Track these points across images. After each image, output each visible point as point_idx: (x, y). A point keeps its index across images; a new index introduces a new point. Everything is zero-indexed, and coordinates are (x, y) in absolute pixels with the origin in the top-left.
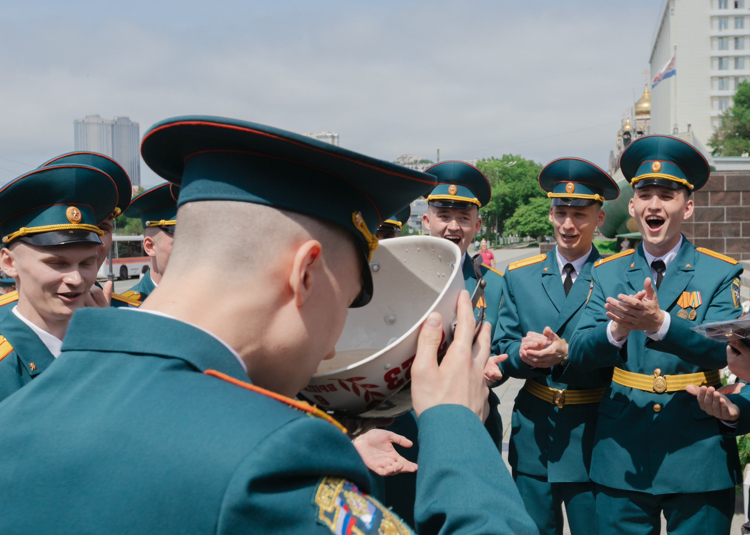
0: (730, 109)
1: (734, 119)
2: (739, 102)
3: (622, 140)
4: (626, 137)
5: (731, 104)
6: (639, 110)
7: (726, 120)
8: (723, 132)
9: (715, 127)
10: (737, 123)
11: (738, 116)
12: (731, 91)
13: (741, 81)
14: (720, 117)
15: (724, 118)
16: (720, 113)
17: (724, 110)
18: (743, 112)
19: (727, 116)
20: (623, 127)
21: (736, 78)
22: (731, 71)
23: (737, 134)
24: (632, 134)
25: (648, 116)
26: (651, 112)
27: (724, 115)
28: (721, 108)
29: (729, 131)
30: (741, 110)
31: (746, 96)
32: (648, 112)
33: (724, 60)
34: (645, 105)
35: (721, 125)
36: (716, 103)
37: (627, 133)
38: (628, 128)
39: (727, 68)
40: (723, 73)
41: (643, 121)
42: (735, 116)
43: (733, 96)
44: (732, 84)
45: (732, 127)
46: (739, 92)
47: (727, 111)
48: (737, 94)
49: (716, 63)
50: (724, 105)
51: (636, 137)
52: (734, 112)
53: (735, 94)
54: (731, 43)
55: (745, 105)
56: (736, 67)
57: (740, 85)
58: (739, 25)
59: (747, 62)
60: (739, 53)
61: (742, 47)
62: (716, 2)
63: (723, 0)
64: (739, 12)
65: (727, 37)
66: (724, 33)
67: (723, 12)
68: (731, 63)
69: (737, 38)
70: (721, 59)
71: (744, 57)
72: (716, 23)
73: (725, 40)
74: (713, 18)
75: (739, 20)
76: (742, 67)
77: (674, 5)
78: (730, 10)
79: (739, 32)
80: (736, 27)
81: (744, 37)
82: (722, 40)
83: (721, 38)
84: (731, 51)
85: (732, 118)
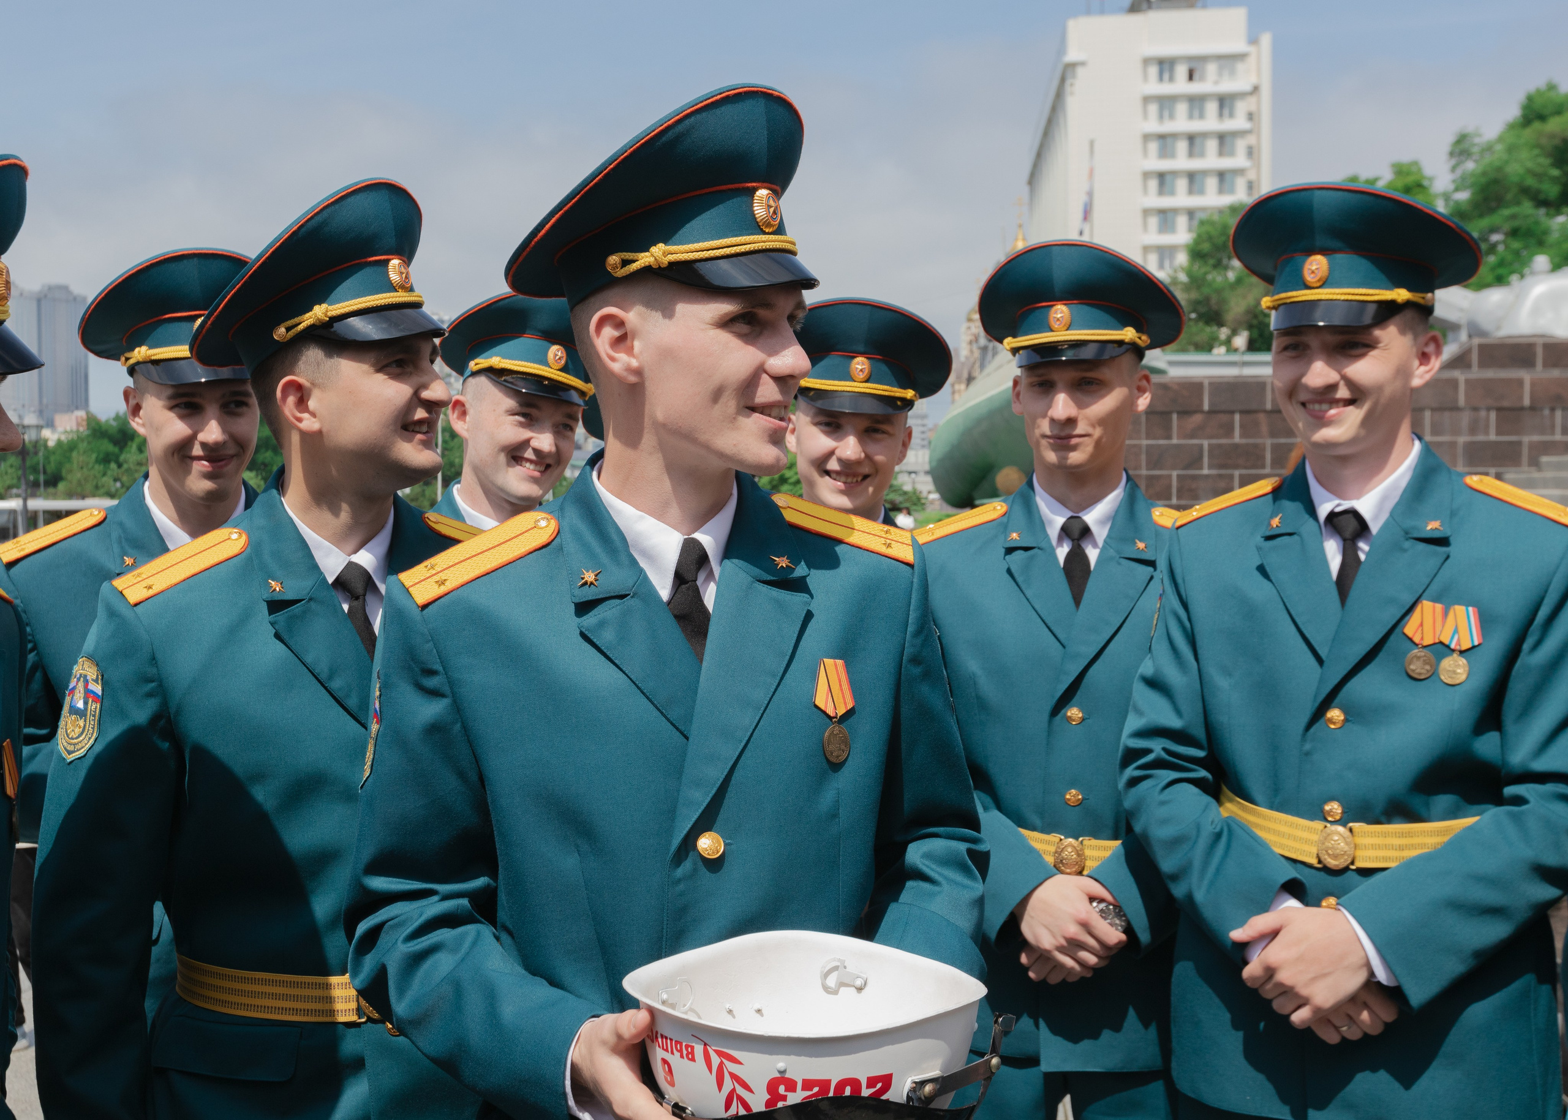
0: (1182, 268)
1: (1187, 288)
2: (1198, 255)
5: (1183, 259)
11: (1196, 282)
12: (1182, 235)
13: (1200, 217)
17: (1169, 270)
18: (1207, 273)
19: (1175, 282)
21: (1191, 213)
22: (1182, 199)
28: (1162, 266)
30: (1201, 269)
31: (1212, 245)
33: (1168, 178)
39: (1174, 194)
40: (1166, 202)
42: (1191, 282)
43: (1186, 247)
44: (1183, 223)
46: (1199, 236)
47: (1175, 271)
48: (1194, 241)
49: (1153, 184)
50: (1167, 262)
52: (1190, 275)
53: (1190, 242)
54: (1182, 146)
55: (1211, 261)
56: (1191, 192)
57: (1200, 224)
58: (1196, 113)
59: (1212, 183)
60: (1196, 164)
61: (1202, 155)
62: (1153, 70)
63: (1165, 65)
64: (1196, 88)
65: (1174, 136)
66: (1168, 127)
67: (1166, 89)
68: (1182, 184)
69: (1191, 138)
70: (1162, 176)
71: (1205, 173)
72: (1153, 108)
73: (1169, 141)
74: (1147, 100)
75: (1196, 102)
76: (1202, 192)
77: (1074, 76)
78: (1180, 85)
79: (1196, 126)
80: (1191, 117)
81: (1205, 135)
82: (1165, 141)
83: (1162, 137)
84: (1181, 161)
85: (1184, 284)
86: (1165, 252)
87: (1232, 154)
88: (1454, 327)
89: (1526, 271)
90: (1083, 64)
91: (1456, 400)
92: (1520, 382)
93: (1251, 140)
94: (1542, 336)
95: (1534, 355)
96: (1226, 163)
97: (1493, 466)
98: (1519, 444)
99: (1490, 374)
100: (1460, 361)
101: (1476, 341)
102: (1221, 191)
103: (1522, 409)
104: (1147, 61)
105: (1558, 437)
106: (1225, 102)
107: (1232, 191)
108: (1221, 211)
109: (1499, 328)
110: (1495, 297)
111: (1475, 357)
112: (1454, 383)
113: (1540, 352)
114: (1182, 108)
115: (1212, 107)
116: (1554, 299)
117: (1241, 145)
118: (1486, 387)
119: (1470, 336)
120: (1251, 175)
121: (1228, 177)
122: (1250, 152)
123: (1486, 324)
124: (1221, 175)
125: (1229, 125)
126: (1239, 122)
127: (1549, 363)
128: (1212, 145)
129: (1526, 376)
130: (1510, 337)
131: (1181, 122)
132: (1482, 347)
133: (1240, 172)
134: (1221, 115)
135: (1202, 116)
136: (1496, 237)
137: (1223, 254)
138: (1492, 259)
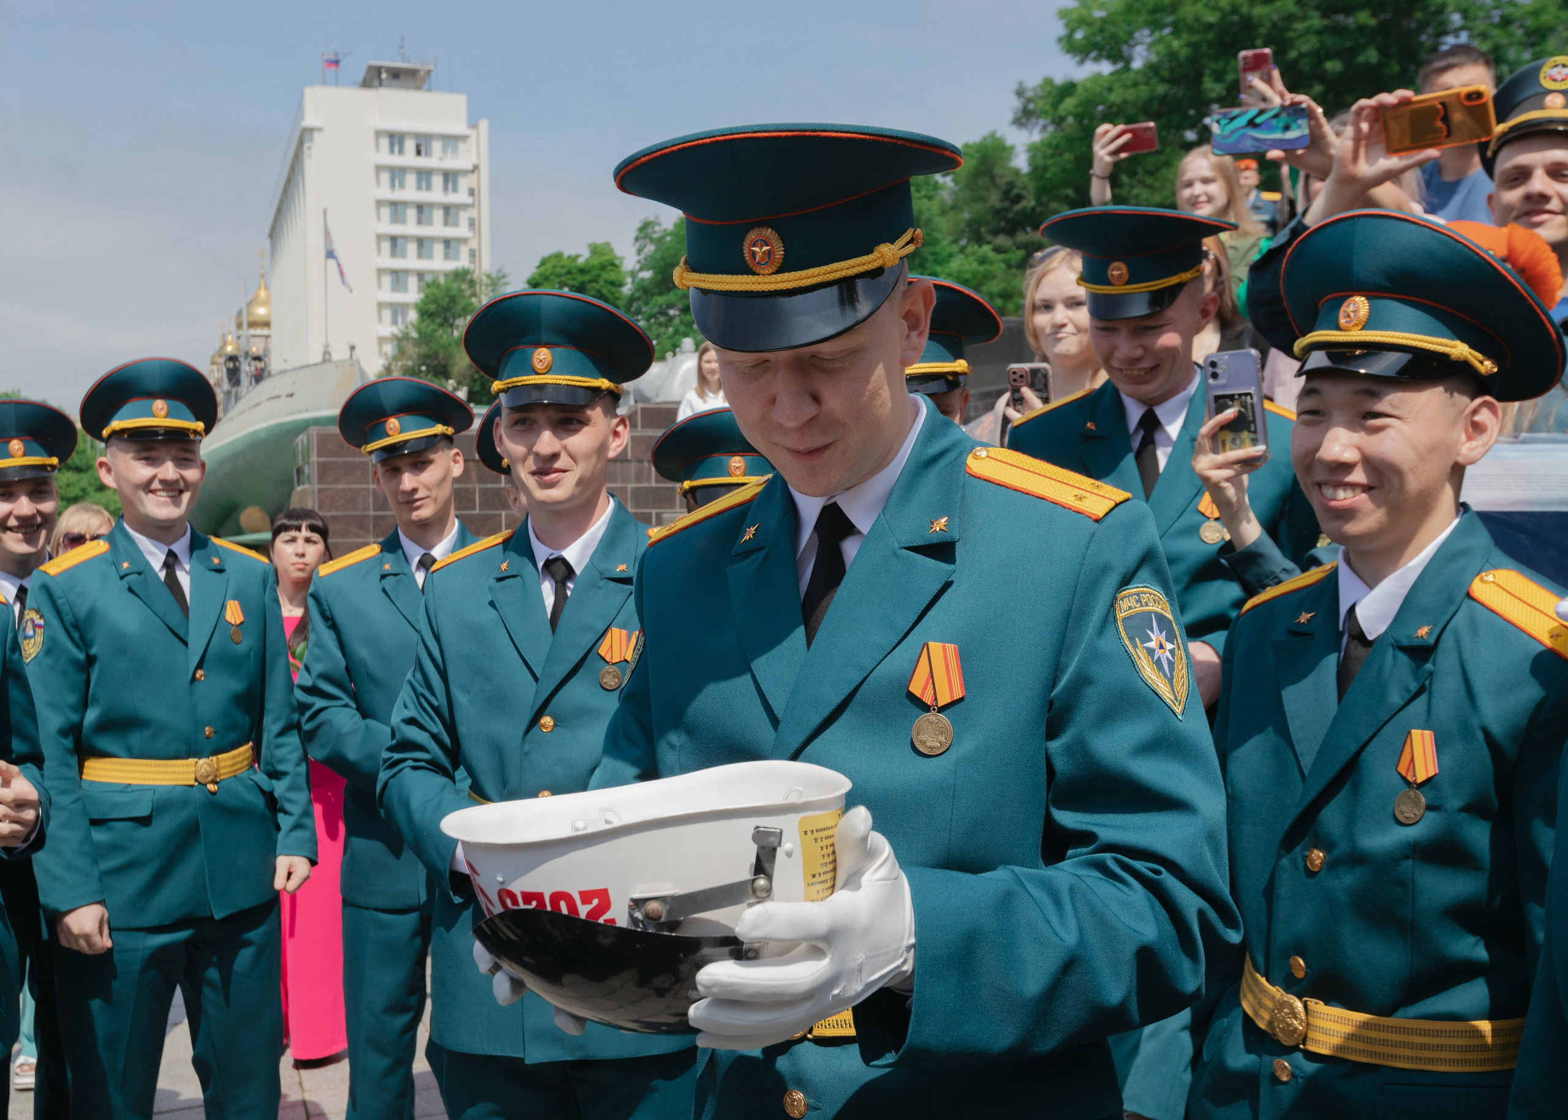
0: (413, 325)
1: (417, 343)
2: (425, 313)
3: (224, 370)
4: (231, 365)
5: (413, 316)
6: (252, 318)
7: (404, 343)
8: (399, 364)
9: (386, 354)
10: (424, 350)
11: (425, 338)
12: (412, 294)
13: (429, 278)
14: (395, 338)
15: (400, 341)
16: (395, 330)
17: (401, 326)
18: (434, 331)
19: (406, 337)
20: (223, 348)
21: (420, 275)
22: (411, 261)
23: (423, 368)
24: (242, 359)
25: (265, 331)
26: (273, 324)
27: (400, 335)
28: (395, 322)
29: (410, 363)
30: (429, 326)
31: (438, 305)
32: (267, 324)
33: (399, 241)
34: (261, 311)
35: (396, 352)
36: (387, 314)
37: (233, 358)
38: (229, 349)
39: (404, 255)
40: (398, 263)
41: (263, 340)
42: (420, 337)
43: (416, 305)
44: (413, 282)
45: (415, 356)
46: (427, 296)
47: (407, 328)
48: (422, 301)
49: (386, 246)
50: (400, 319)
51: (249, 365)
52: (419, 331)
53: (419, 301)
54: (412, 213)
55: (438, 320)
56: (420, 256)
57: (428, 285)
58: (424, 184)
59: (439, 248)
60: (424, 231)
61: (430, 223)
62: (385, 142)
63: (396, 139)
64: (423, 162)
65: (405, 204)
66: (399, 195)
67: (396, 160)
68: (412, 248)
69: (420, 207)
70: (394, 239)
71: (433, 239)
72: (385, 177)
73: (399, 207)
74: (379, 168)
75: (424, 176)
76: (430, 256)
77: (312, 140)
78: (409, 159)
79: (424, 196)
80: (419, 188)
81: (432, 205)
82: (397, 208)
83: (394, 204)
84: (411, 227)
85: (415, 339)
86: (397, 309)
87: (456, 224)
89: (678, 350)
90: (320, 130)
93: (472, 212)
96: (451, 232)
97: (654, 508)
99: (650, 432)
101: (641, 406)
102: (447, 257)
104: (378, 134)
106: (450, 177)
107: (457, 257)
108: (447, 275)
109: (657, 395)
111: (639, 419)
114: (411, 179)
115: (437, 181)
117: (464, 217)
119: (636, 401)
120: (474, 244)
121: (452, 244)
122: (472, 223)
123: (648, 391)
124: (447, 242)
125: (452, 198)
126: (461, 197)
128: (438, 215)
130: (665, 403)
131: (410, 192)
132: (645, 411)
133: (464, 241)
134: (446, 189)
135: (429, 188)
136: (672, 312)
137: (448, 314)
138: (671, 330)
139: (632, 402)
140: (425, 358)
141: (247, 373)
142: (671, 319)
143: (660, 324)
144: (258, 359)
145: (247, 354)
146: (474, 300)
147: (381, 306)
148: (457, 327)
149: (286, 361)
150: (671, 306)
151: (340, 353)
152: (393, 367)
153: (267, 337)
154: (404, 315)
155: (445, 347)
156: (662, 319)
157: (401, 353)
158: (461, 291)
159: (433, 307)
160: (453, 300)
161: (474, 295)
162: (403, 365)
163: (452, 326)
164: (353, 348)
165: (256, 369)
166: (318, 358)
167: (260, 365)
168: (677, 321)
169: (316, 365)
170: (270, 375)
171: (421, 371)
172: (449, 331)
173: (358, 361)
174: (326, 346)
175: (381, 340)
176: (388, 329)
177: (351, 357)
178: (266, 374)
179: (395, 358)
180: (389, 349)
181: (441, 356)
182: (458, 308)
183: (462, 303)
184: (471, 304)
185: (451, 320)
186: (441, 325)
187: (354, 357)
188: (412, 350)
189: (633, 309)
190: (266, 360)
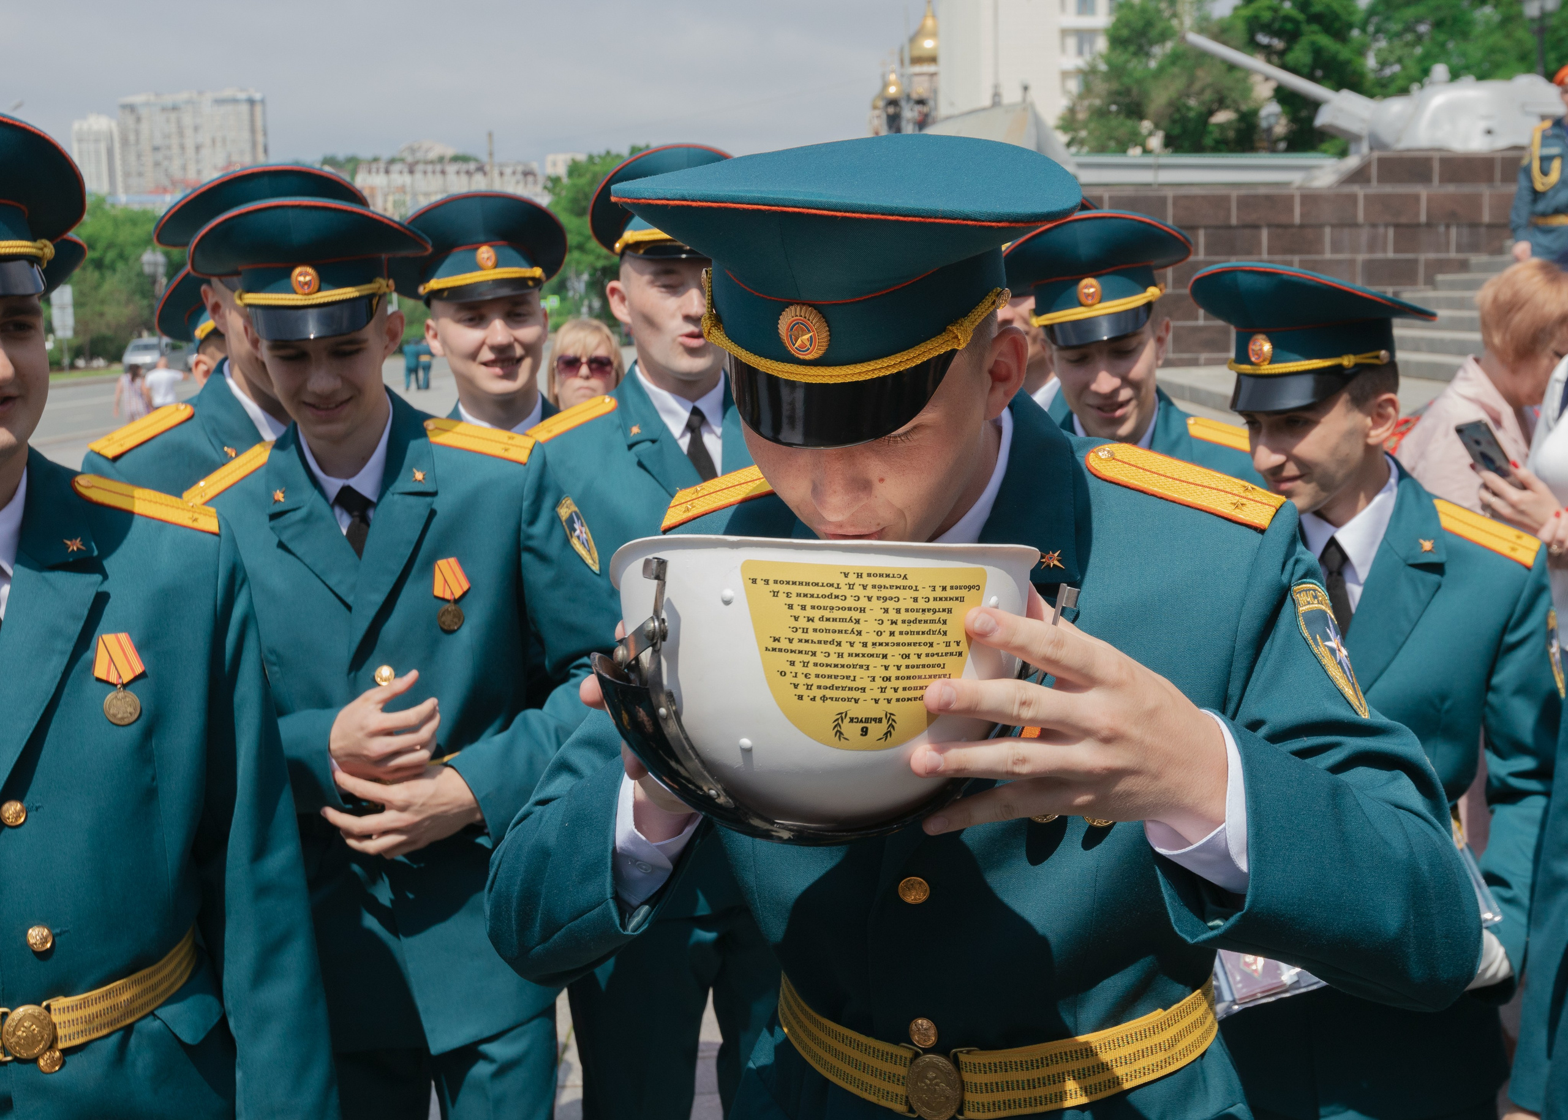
0: (1101, 56)
1: (1107, 77)
2: (1117, 41)
3: (884, 117)
4: (891, 110)
5: (1102, 44)
6: (917, 53)
7: (1092, 77)
8: (1086, 103)
9: (1070, 92)
10: (1115, 86)
11: (1116, 71)
12: (1102, 18)
14: (1080, 71)
15: (1087, 75)
16: (1080, 63)
17: (1088, 57)
18: (1127, 61)
19: (1093, 70)
20: (881, 90)
23: (1114, 108)
24: (903, 103)
25: (931, 68)
26: (941, 59)
27: (1087, 68)
28: (1080, 52)
29: (1097, 102)
30: (1121, 57)
31: (1131, 30)
32: (934, 59)
34: (927, 44)
35: (1081, 89)
36: (1072, 42)
37: (893, 102)
38: (891, 91)
41: (926, 78)
42: (1110, 70)
43: (1106, 31)
44: (1102, 3)
45: (1104, 94)
46: (1119, 20)
47: (1094, 59)
48: (1113, 25)
50: (1086, 48)
51: (912, 109)
52: (1109, 62)
53: (1109, 26)
55: (1132, 48)
85: (1104, 73)
86: (1083, 36)
88: (1356, 138)
89: (1426, 80)
91: (1355, 216)
92: (1416, 198)
94: (1439, 150)
95: (1430, 169)
97: (1391, 284)
98: (1415, 261)
99: (1388, 189)
100: (1359, 176)
101: (1376, 154)
103: (1418, 225)
105: (1453, 255)
109: (1398, 140)
110: (1396, 106)
111: (1374, 171)
112: (1353, 198)
113: (1436, 167)
116: (1452, 110)
118: (1384, 201)
119: (1371, 149)
123: (1387, 136)
127: (1445, 179)
129: (1423, 192)
130: (1409, 150)
132: (1381, 161)
136: (1423, 28)
137: (1144, 41)
138: (1419, 51)
139: (1365, 148)
140: (1115, 96)
141: (908, 121)
142: (1419, 39)
143: (1407, 44)
144: (921, 102)
145: (908, 98)
146: (1175, 22)
147: (1065, 33)
148: (1154, 57)
149: (952, 104)
150: (1419, 20)
151: (1011, 95)
152: (1078, 108)
153: (933, 75)
154: (1092, 43)
155: (1139, 82)
156: (1409, 37)
157: (1087, 90)
158: (1159, 11)
159: (1125, 33)
160: (1149, 24)
161: (1175, 15)
162: (1090, 107)
163: (1148, 55)
164: (1026, 88)
165: (920, 112)
166: (986, 101)
167: (925, 109)
168: (1427, 40)
169: (984, 109)
170: (934, 122)
171: (1110, 112)
172: (1144, 60)
173: (1032, 105)
174: (996, 87)
175: (1065, 75)
176: (1073, 61)
177: (1024, 100)
178: (930, 120)
179: (1081, 97)
180: (1073, 86)
181: (1135, 91)
182: (1154, 33)
183: (1160, 26)
184: (1171, 27)
185: (1146, 48)
186: (1135, 54)
187: (1029, 99)
188: (1101, 87)
189: (1371, 29)
190: (931, 103)
